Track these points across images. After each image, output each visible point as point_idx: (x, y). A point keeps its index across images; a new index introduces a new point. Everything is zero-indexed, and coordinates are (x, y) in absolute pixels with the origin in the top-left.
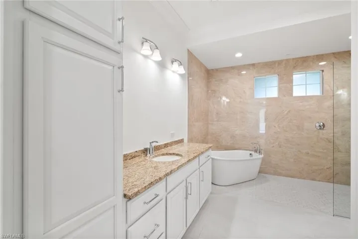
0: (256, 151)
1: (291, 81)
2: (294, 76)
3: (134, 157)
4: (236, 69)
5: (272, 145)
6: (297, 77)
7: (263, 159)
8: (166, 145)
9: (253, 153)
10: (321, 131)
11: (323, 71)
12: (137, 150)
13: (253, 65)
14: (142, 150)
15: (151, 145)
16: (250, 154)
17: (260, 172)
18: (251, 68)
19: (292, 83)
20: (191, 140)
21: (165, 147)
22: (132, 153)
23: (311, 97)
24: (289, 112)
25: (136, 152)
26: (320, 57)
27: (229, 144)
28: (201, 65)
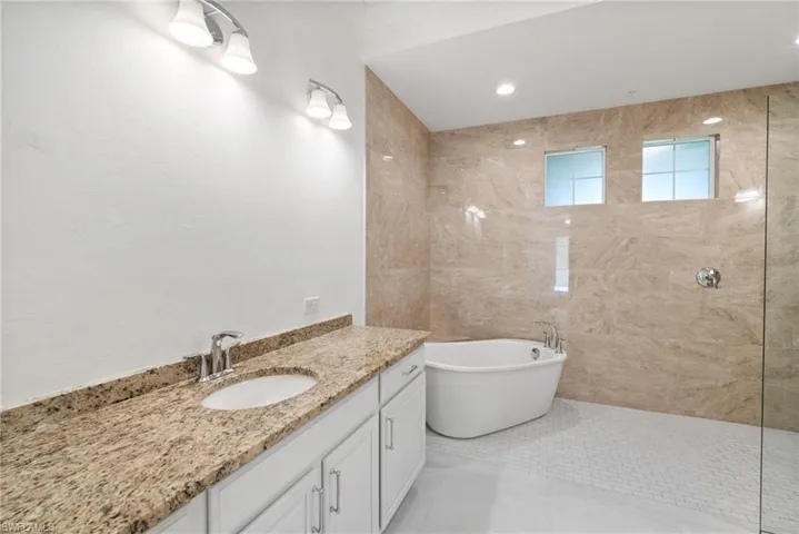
0: (547, 341)
1: (638, 163)
2: (645, 149)
3: (140, 392)
4: (500, 131)
5: (587, 327)
6: (652, 153)
7: (566, 364)
8: (286, 339)
9: (540, 346)
10: (710, 290)
11: (717, 137)
12: (157, 364)
13: (543, 120)
14: (179, 365)
15: (215, 346)
16: (534, 350)
17: (557, 395)
18: (538, 127)
19: (641, 167)
20: (375, 318)
21: (281, 343)
22: (127, 380)
23: (686, 204)
24: (632, 240)
25: (152, 372)
26: (711, 102)
27: (482, 323)
28: (408, 117)
